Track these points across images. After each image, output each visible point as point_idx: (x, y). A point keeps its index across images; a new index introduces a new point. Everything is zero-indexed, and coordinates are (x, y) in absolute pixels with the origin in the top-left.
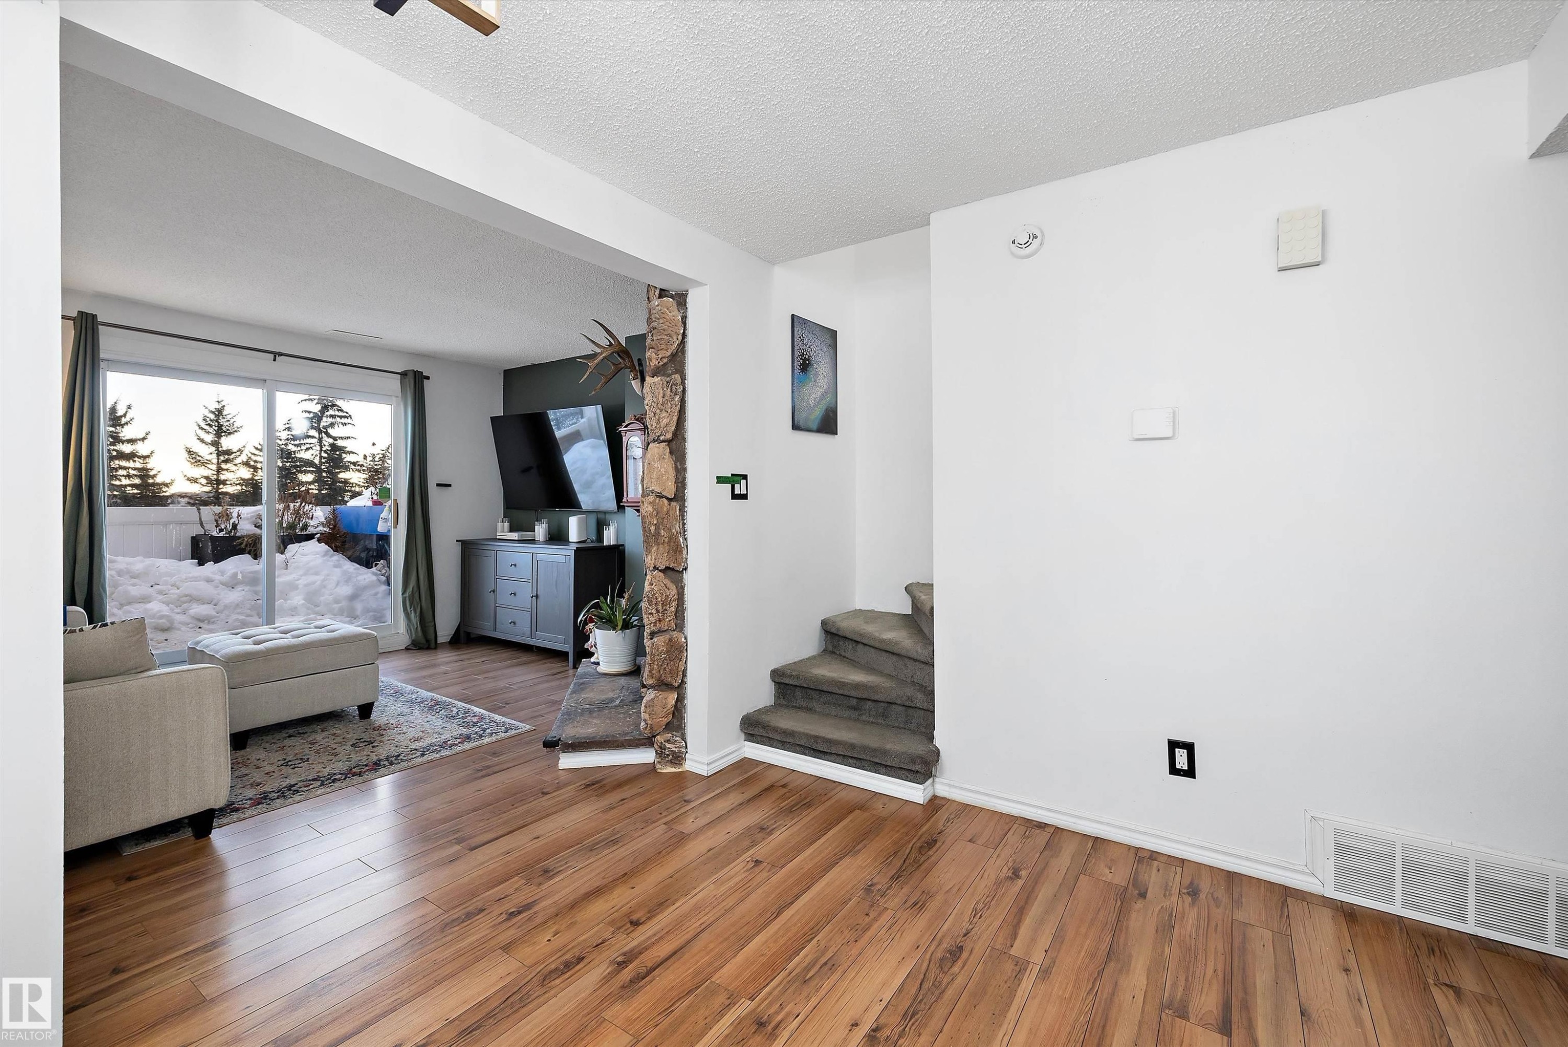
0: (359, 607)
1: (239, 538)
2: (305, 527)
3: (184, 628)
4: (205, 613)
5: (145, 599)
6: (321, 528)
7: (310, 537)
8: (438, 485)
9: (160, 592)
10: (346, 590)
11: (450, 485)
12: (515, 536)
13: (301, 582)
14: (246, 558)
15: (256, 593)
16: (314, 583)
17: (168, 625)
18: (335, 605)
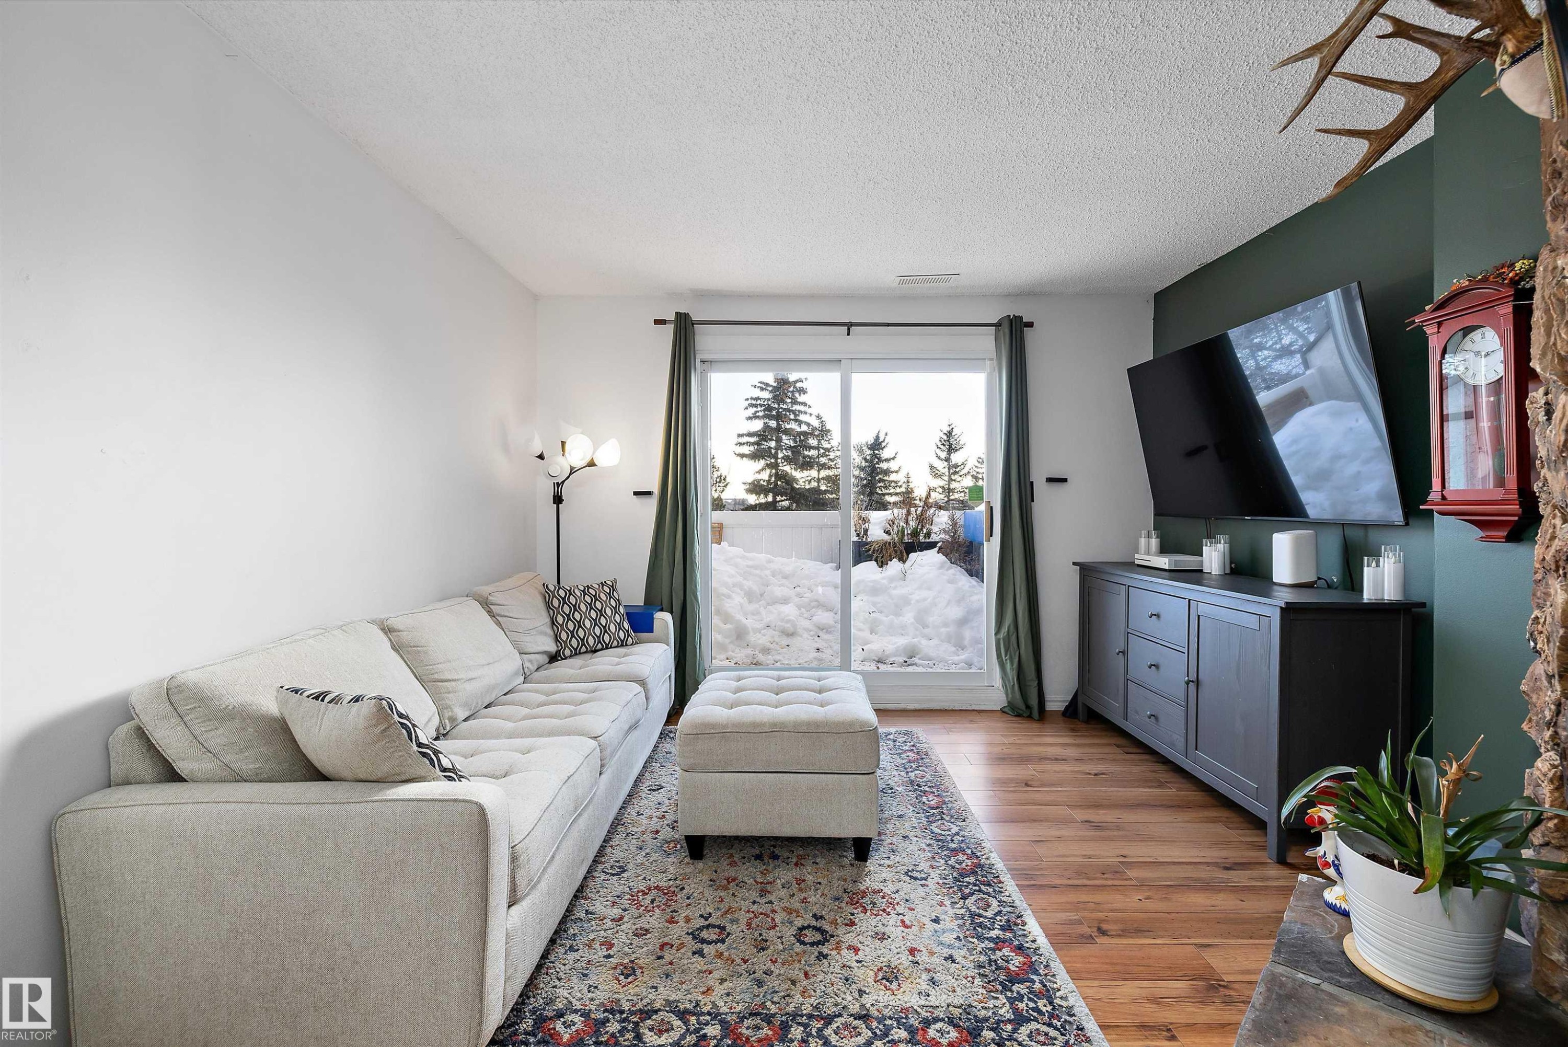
0: (968, 634)
1: (867, 544)
2: (928, 534)
3: (805, 635)
4: (824, 621)
5: (785, 601)
6: (943, 536)
7: (932, 545)
8: (1050, 480)
9: (799, 595)
10: (956, 612)
11: (1065, 480)
12: (1163, 562)
13: (915, 597)
14: (873, 564)
15: (874, 604)
16: (925, 600)
17: (792, 630)
18: (943, 630)
